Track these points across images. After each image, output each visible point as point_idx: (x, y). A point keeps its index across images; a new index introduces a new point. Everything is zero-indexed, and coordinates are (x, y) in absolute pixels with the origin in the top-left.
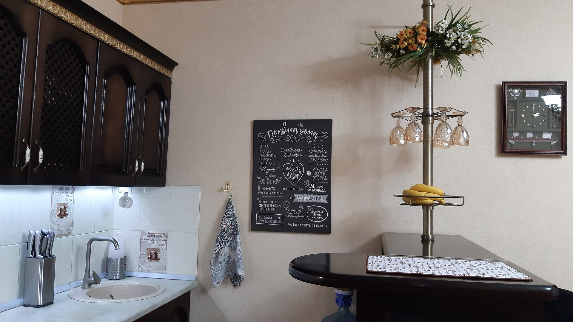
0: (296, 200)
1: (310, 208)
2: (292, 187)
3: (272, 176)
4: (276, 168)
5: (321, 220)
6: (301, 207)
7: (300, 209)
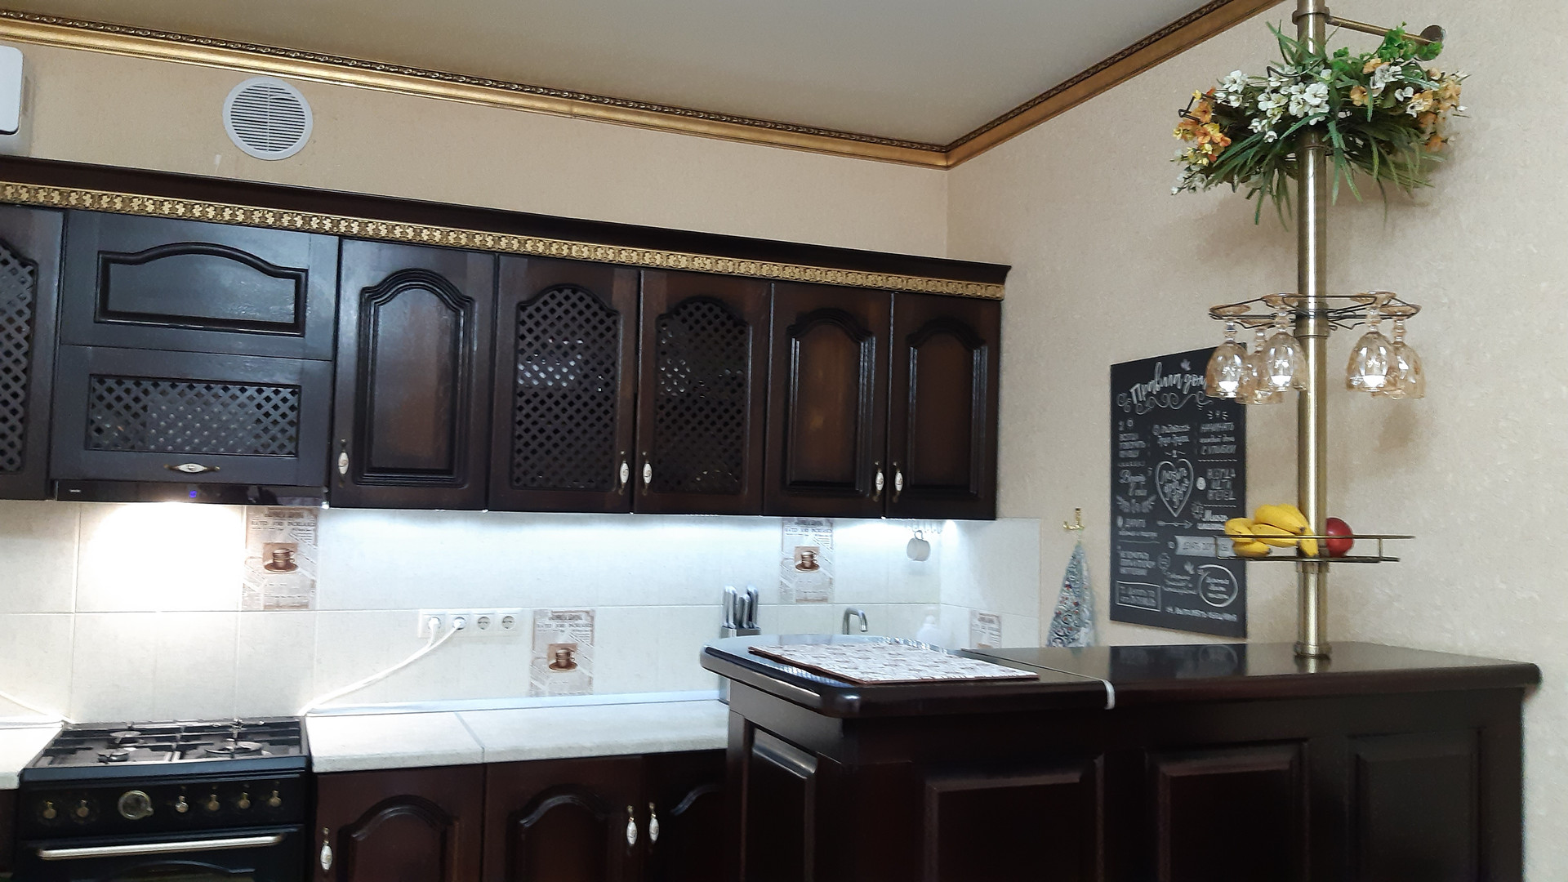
0: (1180, 551)
1: (1205, 570)
2: (1173, 519)
3: (1140, 493)
4: (1145, 474)
5: (1224, 601)
6: (1189, 568)
7: (1187, 573)
